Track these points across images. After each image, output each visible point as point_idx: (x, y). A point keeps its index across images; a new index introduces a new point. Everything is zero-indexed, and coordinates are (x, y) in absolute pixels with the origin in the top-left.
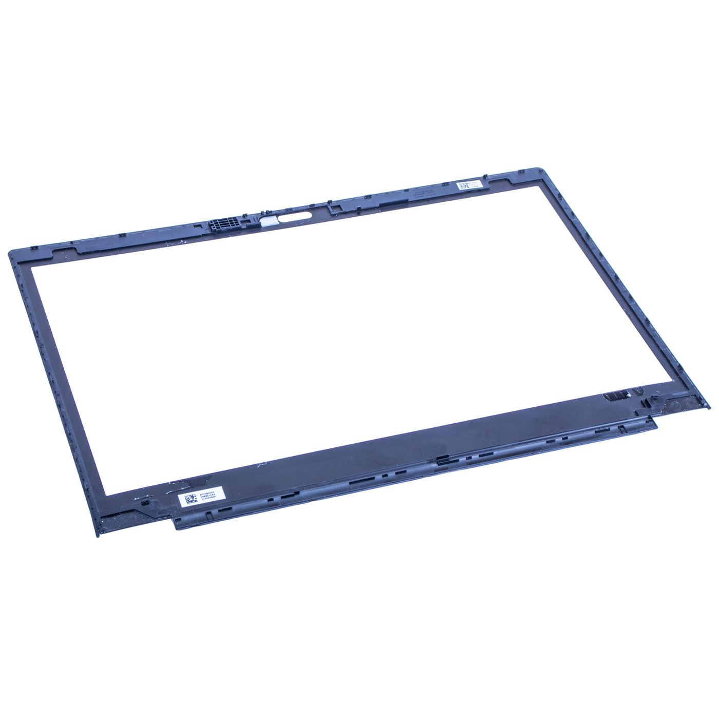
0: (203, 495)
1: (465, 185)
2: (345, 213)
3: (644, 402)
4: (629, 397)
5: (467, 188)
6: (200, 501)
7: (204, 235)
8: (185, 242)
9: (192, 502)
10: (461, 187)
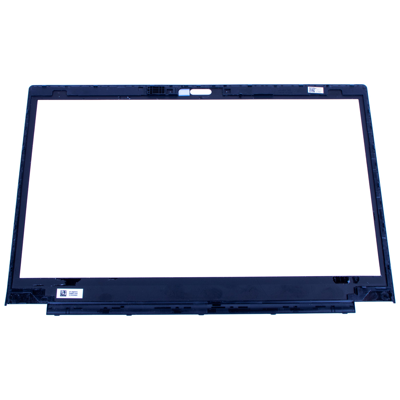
0: (71, 293)
1: (313, 89)
2: (232, 95)
3: (355, 288)
4: (347, 282)
5: (313, 92)
6: (68, 296)
7: (142, 95)
8: (130, 99)
9: (63, 295)
10: (310, 90)
